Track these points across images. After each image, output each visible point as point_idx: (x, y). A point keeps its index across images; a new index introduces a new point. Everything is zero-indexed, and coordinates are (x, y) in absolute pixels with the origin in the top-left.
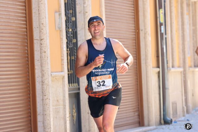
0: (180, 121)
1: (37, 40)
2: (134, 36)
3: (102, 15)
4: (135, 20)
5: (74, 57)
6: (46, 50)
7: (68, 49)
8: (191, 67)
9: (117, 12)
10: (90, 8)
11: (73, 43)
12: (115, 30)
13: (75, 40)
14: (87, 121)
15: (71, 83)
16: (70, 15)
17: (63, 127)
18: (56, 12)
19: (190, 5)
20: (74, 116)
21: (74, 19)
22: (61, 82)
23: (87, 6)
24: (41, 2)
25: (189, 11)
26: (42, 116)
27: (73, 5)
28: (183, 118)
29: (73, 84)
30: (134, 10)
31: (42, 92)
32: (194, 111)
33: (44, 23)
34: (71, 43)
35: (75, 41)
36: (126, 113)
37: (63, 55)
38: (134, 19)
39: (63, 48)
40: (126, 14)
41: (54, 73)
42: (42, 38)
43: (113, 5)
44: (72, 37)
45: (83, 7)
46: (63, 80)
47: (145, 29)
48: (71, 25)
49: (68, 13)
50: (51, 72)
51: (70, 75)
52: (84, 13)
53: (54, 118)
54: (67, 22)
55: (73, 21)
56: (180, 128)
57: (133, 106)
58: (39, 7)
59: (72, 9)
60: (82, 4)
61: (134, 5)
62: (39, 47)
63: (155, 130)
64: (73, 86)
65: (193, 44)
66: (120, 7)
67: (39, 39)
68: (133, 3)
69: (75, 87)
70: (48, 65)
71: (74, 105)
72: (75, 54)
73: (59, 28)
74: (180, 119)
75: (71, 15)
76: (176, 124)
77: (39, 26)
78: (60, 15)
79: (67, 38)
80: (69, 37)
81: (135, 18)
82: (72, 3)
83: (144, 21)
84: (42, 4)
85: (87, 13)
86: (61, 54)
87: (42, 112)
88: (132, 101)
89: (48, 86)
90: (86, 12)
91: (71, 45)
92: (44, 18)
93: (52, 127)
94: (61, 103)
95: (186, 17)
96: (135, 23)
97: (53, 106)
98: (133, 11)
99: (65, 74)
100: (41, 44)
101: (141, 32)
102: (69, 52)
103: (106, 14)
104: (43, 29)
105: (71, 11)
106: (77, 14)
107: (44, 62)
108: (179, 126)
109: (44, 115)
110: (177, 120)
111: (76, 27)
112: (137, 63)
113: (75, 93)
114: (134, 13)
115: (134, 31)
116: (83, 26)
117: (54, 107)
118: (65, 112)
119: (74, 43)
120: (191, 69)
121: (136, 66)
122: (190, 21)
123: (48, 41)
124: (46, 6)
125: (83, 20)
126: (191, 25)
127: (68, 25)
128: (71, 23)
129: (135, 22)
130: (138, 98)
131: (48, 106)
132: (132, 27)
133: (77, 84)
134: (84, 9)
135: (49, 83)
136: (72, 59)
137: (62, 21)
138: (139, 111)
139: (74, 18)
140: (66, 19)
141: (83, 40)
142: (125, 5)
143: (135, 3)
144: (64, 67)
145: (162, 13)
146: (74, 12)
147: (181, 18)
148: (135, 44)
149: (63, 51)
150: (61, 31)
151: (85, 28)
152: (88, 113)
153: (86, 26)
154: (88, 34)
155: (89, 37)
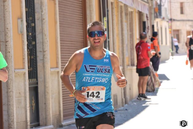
0: (120, 110)
1: (3, 42)
2: (83, 39)
3: (57, 22)
5: (34, 57)
6: (10, 51)
7: (29, 50)
8: (129, 65)
9: (69, 19)
10: (47, 15)
12: (67, 34)
13: (34, 42)
14: (44, 110)
15: (31, 78)
17: (24, 115)
18: (19, 18)
19: (127, 14)
20: (33, 106)
21: (33, 25)
22: (23, 77)
23: (44, 14)
24: (6, 10)
25: (127, 19)
26: (7, 106)
27: (33, 13)
28: (122, 108)
29: (32, 79)
30: (82, 18)
31: (7, 86)
32: (131, 102)
33: (9, 28)
34: (30, 45)
35: (34, 43)
37: (25, 54)
38: (82, 26)
39: (24, 49)
40: (76, 21)
41: (17, 70)
42: (7, 40)
43: (65, 14)
44: (31, 39)
45: (40, 15)
46: (24, 76)
48: (31, 30)
49: (29, 20)
50: (15, 69)
51: (30, 72)
52: (41, 20)
53: (16, 108)
54: (28, 27)
55: (33, 27)
56: (120, 116)
58: (4, 14)
59: (32, 17)
60: (40, 12)
61: (82, 13)
62: (4, 47)
65: (131, 46)
67: (4, 41)
68: (81, 12)
69: (34, 82)
70: (12, 63)
71: (33, 97)
72: (34, 54)
73: (21, 32)
74: (120, 109)
75: (31, 21)
76: (117, 112)
77: (5, 30)
78: (22, 21)
79: (27, 41)
80: (29, 40)
82: (32, 11)
84: (7, 11)
86: (23, 54)
87: (6, 102)
89: (12, 81)
90: (44, 19)
91: (31, 46)
92: (9, 23)
93: (15, 115)
94: (23, 95)
95: (125, 24)
97: (16, 97)
98: (82, 19)
99: (26, 71)
100: (6, 46)
102: (29, 52)
103: (60, 21)
104: (7, 33)
106: (36, 21)
107: (9, 61)
108: (119, 115)
109: (8, 105)
110: (117, 109)
111: (35, 32)
113: (34, 87)
114: (83, 20)
115: (83, 35)
116: (41, 30)
117: (17, 99)
118: (26, 102)
119: (33, 45)
120: (129, 67)
122: (127, 27)
123: (12, 42)
124: (11, 13)
125: (41, 26)
126: (129, 31)
127: (28, 30)
128: (31, 28)
129: (83, 28)
131: (11, 98)
132: (81, 32)
133: (36, 79)
134: (42, 17)
135: (12, 78)
136: (31, 58)
137: (23, 26)
140: (27, 25)
141: (41, 42)
142: (75, 13)
144: (25, 65)
145: (106, 20)
146: (33, 19)
147: (121, 25)
149: (24, 51)
150: (22, 35)
151: (42, 32)
152: (45, 104)
153: (43, 31)
154: (45, 38)
155: (46, 40)
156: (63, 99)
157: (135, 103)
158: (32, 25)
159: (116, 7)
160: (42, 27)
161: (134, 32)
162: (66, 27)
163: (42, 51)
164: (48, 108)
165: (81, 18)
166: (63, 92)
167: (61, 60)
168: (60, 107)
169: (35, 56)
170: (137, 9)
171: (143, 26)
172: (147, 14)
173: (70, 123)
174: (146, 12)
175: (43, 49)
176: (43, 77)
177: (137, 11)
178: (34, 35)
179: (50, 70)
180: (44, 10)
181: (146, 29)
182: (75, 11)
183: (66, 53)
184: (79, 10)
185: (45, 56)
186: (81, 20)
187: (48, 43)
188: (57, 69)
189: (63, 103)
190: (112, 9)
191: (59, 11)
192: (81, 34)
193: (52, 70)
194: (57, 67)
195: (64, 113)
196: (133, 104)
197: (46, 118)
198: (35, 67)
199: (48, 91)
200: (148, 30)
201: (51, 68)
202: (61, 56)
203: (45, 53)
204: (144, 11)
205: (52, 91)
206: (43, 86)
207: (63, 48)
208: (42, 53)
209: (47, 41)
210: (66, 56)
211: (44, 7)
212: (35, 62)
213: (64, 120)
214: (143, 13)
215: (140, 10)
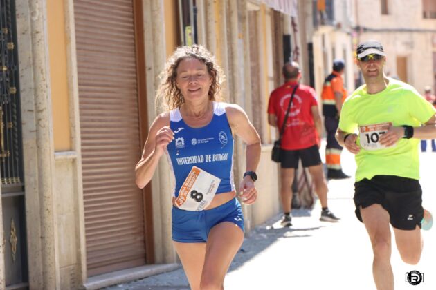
2: (135, 81)
3: (70, 38)
4: (135, 49)
5: (14, 123)
9: (100, 32)
10: (45, 23)
11: (9, 94)
12: (95, 68)
13: (15, 88)
14: (40, 253)
15: (7, 177)
16: (4, 38)
19: (245, 18)
20: (13, 245)
21: (11, 46)
23: (37, 20)
25: (244, 31)
27: (10, 18)
29: (10, 179)
30: (133, 28)
32: (254, 232)
34: (5, 95)
35: (15, 92)
36: (118, 237)
38: (133, 47)
40: (118, 37)
44: (7, 82)
45: (29, 21)
47: (157, 66)
48: (6, 58)
49: (1, 34)
51: (4, 161)
52: (32, 34)
55: (10, 51)
57: (132, 224)
59: (8, 27)
60: (29, 16)
61: (133, 17)
63: (176, 272)
64: (10, 182)
66: (104, 21)
69: (15, 184)
71: (13, 221)
72: (15, 117)
75: (6, 39)
80: (2, 82)
81: (136, 45)
82: (7, 14)
83: (154, 50)
85: (38, 34)
88: (130, 214)
90: (37, 32)
91: (6, 98)
95: (238, 42)
96: (135, 54)
98: (132, 31)
101: (148, 73)
102: (3, 114)
103: (77, 37)
105: (6, 29)
106: (19, 36)
111: (16, 63)
112: (139, 135)
113: (15, 198)
114: (134, 34)
115: (134, 70)
116: (31, 59)
119: (12, 95)
121: (138, 142)
122: (245, 49)
125: (31, 49)
126: (249, 58)
128: (5, 53)
129: (135, 51)
130: (143, 206)
132: (129, 62)
133: (19, 180)
134: (32, 27)
136: (7, 127)
138: (144, 232)
139: (12, 44)
141: (31, 88)
142: (115, 17)
143: (135, 13)
145: (190, 34)
146: (11, 32)
147: (228, 44)
148: (136, 97)
151: (34, 64)
152: (42, 237)
153: (37, 61)
154: (40, 77)
155: (43, 84)
156: (86, 226)
157: (265, 236)
158: (9, 48)
159: (215, 2)
160: (33, 51)
161: (262, 61)
162: (93, 51)
163: (34, 109)
164: (50, 248)
165: (129, 28)
166: (86, 209)
167: (82, 132)
168: (78, 246)
169: (16, 123)
170: (268, 7)
171: (284, 46)
172: (293, 18)
173: (104, 285)
174: (290, 12)
175: (36, 104)
176: (37, 172)
177: (268, 10)
178: (13, 71)
179: (55, 156)
180: (37, 11)
181: (292, 54)
182: (115, 11)
183: (92, 115)
184: (124, 10)
185: (41, 123)
186: (130, 33)
187: (49, 90)
188: (70, 154)
189: (87, 237)
190: (207, 5)
191: (75, 13)
192: (132, 67)
193: (60, 156)
194: (71, 149)
195: (88, 259)
196: (261, 237)
197: (44, 273)
198: (17, 147)
199: (49, 207)
200: (295, 55)
201: (56, 151)
202: (81, 121)
203: (41, 115)
204: (285, 10)
205: (59, 205)
206: (37, 195)
207: (86, 103)
208: (34, 114)
209: (47, 87)
210: (93, 121)
211: (37, 2)
212: (16, 136)
213: (90, 276)
214: (283, 15)
215: (277, 8)
